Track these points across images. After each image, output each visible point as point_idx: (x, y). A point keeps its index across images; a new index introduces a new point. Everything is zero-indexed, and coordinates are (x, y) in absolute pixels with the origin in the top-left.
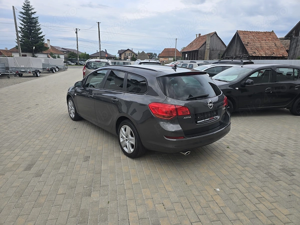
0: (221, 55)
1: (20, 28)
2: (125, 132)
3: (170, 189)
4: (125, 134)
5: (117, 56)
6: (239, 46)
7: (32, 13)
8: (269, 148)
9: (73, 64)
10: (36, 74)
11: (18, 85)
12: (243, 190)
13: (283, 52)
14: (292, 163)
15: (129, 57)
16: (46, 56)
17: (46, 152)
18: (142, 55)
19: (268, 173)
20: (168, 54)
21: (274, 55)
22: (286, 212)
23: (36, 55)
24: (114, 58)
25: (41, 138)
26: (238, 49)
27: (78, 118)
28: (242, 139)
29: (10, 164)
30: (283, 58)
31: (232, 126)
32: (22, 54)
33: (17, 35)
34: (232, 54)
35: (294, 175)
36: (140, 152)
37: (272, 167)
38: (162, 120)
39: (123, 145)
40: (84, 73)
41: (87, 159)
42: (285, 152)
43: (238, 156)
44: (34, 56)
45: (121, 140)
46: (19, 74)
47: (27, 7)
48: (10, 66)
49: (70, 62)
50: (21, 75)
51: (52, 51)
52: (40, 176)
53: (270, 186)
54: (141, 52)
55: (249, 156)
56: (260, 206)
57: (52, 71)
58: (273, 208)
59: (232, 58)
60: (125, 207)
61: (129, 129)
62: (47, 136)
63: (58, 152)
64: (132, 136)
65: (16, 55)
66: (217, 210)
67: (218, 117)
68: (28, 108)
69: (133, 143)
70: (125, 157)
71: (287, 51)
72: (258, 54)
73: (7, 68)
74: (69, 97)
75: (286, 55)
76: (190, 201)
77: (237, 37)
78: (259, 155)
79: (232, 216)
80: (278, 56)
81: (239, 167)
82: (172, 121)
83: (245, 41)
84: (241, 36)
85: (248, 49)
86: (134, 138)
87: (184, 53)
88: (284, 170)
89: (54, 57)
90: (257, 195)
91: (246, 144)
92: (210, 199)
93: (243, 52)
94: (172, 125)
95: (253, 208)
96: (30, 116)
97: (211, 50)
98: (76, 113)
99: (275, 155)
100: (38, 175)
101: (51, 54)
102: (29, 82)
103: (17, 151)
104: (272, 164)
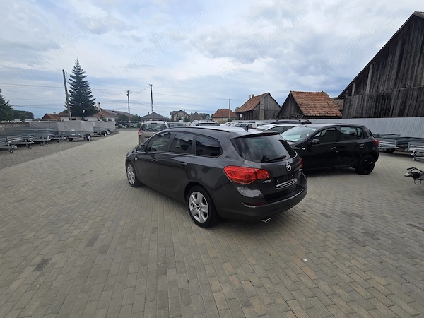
0: (276, 116)
1: (70, 91)
2: (196, 200)
3: (253, 262)
4: (197, 202)
5: (170, 117)
6: (293, 106)
7: (84, 77)
8: (345, 211)
9: (124, 126)
10: (87, 138)
11: (69, 150)
12: (332, 259)
13: (336, 112)
14: (373, 226)
15: (182, 118)
16: (96, 119)
17: (108, 224)
18: (196, 116)
19: (352, 238)
20: (223, 115)
21: (328, 115)
22: (383, 281)
23: (86, 119)
24: (166, 119)
25: (100, 208)
26: (293, 109)
27: (138, 184)
28: (316, 201)
29: (71, 239)
30: (337, 117)
31: (308, 189)
32: (71, 118)
33: (67, 99)
34: (287, 114)
35: (379, 239)
36: (215, 221)
37: (354, 231)
38: (240, 185)
39: (193, 214)
40: (139, 136)
41: (154, 230)
42: (363, 214)
43: (316, 221)
44: (83, 120)
45: (191, 208)
46: (69, 139)
47: (78, 71)
48: (60, 130)
49: (121, 125)
50: (71, 140)
51: (102, 115)
52: (106, 252)
53: (358, 252)
54: (194, 113)
55: (327, 219)
56: (354, 276)
57: (103, 134)
58: (368, 277)
59: (287, 118)
60: (208, 286)
61: (200, 196)
62: (106, 205)
63: (122, 223)
64: (204, 203)
65: (66, 119)
66: (310, 284)
67: (295, 180)
68: (83, 175)
69: (207, 211)
70: (197, 226)
71: (340, 111)
72: (312, 114)
73: (57, 133)
74: (128, 162)
75: (340, 114)
76: (279, 275)
77: (291, 98)
78: (337, 218)
79: (327, 289)
80: (332, 115)
81: (321, 233)
82: (251, 187)
83: (299, 101)
84: (295, 96)
85: (303, 109)
86: (207, 206)
87: (238, 113)
88: (367, 233)
89: (105, 120)
90: (348, 264)
91: (321, 206)
92: (299, 271)
93: (298, 112)
94: (249, 191)
95: (348, 280)
96: (86, 183)
97: (266, 111)
98: (136, 179)
99: (354, 217)
100: (103, 250)
101: (102, 118)
102: (81, 146)
103: (76, 223)
104: (353, 227)
